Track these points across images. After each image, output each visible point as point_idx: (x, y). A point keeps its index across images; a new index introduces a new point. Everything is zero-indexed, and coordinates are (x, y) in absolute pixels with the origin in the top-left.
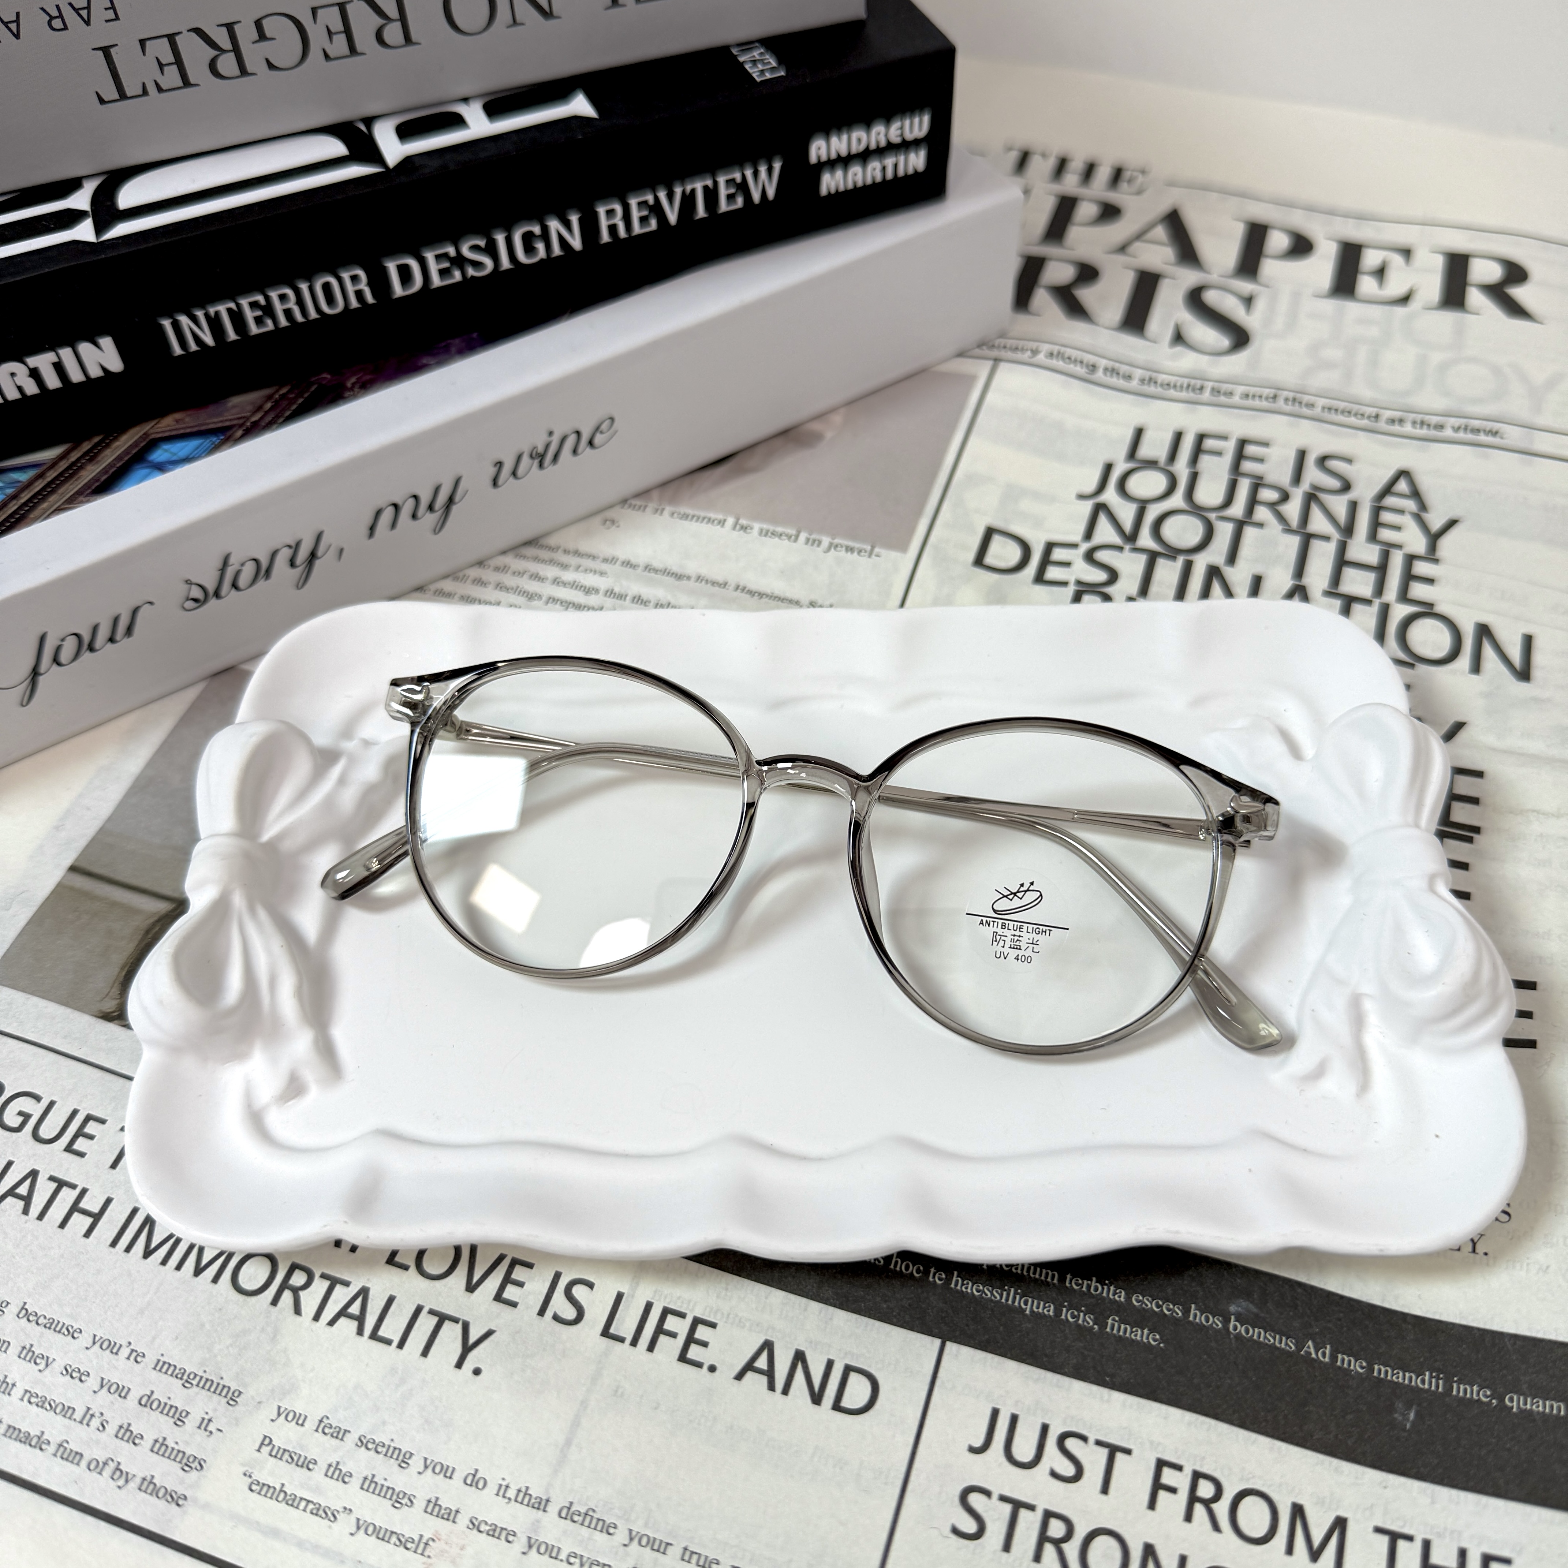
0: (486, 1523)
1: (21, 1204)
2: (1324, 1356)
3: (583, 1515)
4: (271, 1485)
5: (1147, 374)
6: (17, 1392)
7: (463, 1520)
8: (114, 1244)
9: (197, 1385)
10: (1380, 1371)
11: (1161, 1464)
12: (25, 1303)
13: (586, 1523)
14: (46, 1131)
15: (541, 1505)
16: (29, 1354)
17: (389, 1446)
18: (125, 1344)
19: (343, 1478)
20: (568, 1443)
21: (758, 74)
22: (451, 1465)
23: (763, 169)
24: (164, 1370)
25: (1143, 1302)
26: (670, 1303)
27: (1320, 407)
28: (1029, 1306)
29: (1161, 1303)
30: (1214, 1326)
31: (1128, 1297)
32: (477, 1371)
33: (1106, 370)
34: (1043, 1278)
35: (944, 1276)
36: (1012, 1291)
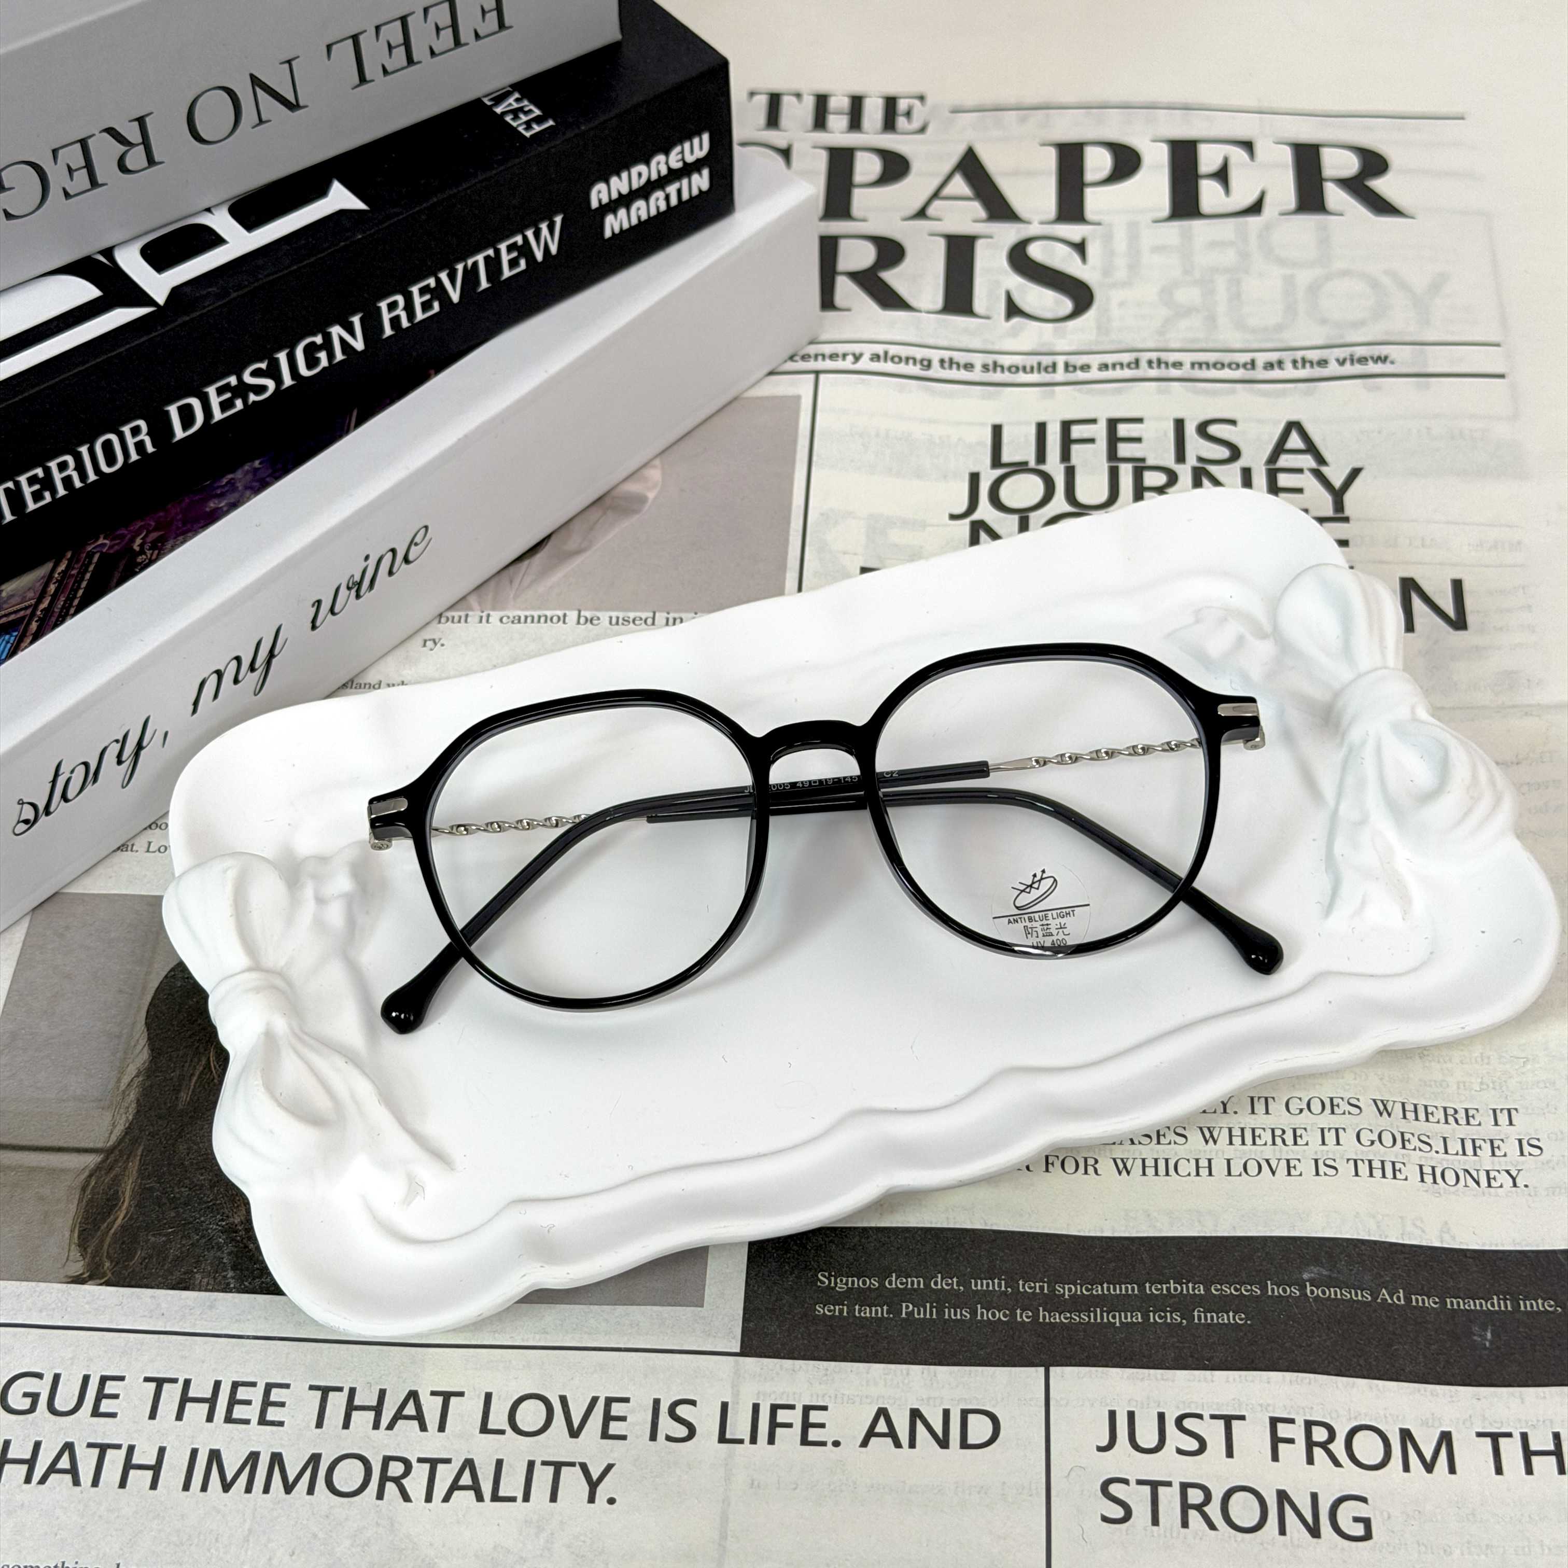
1: (68, 1477)
2: (1400, 1298)
5: (990, 359)
8: (186, 1487)
12: (118, 1565)
14: (63, 1404)
20: (723, 1536)
25: (1222, 1290)
26: (775, 1399)
27: (1188, 366)
28: (1118, 1319)
29: (1238, 1287)
30: (1293, 1294)
31: (1207, 1289)
32: (611, 1501)
33: (942, 361)
34: (1124, 1292)
35: (1030, 1314)
36: (1098, 1310)
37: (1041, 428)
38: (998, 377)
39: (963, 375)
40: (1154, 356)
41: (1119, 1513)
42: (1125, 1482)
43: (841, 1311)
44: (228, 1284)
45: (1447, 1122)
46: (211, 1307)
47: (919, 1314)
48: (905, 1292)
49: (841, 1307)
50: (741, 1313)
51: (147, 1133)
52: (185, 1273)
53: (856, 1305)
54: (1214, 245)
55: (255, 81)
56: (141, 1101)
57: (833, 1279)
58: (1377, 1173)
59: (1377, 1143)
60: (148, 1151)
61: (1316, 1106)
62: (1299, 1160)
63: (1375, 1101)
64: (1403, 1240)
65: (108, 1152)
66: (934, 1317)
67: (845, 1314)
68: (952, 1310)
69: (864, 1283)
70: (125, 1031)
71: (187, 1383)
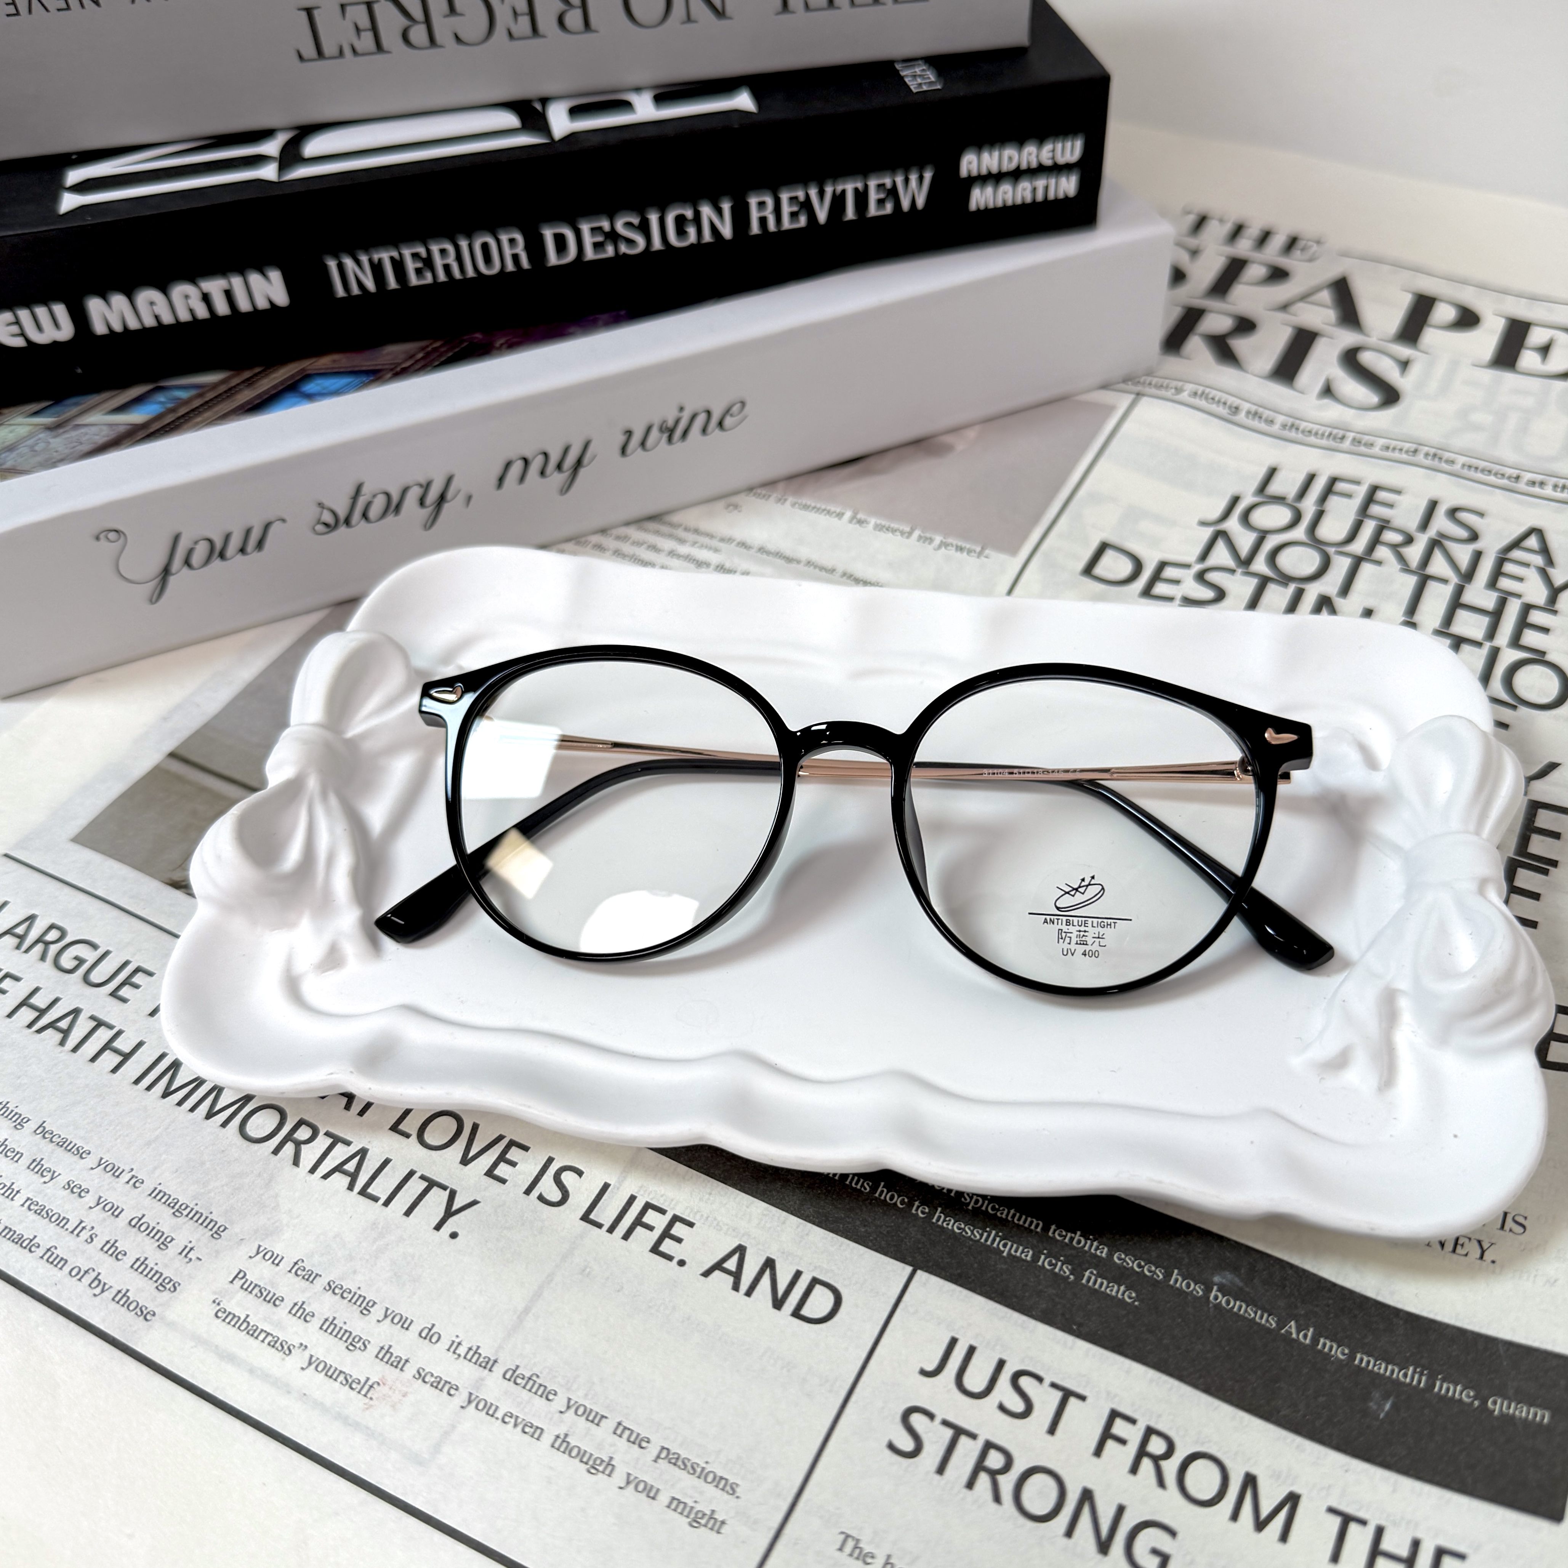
0: (432, 1375)
1: (60, 1036)
2: (1305, 1337)
3: (526, 1379)
4: (237, 1314)
5: (1290, 421)
6: (20, 1199)
7: (410, 1370)
8: (137, 1081)
9: (187, 1216)
10: (1360, 1360)
11: (1114, 1415)
12: (44, 1122)
13: (528, 1387)
14: (97, 976)
15: (488, 1365)
16: (37, 1167)
17: (355, 1293)
18: (127, 1169)
19: (306, 1317)
20: (527, 1310)
21: (916, 86)
22: (410, 1318)
23: (914, 177)
24: (159, 1197)
25: (1125, 1260)
26: (652, 1199)
27: (1460, 465)
28: (1008, 1249)
29: (1143, 1264)
30: (1195, 1292)
31: (1110, 1254)
32: (453, 1235)
33: (1248, 412)
34: (1027, 1225)
35: (927, 1210)
36: (993, 1233)
37: (1311, 478)
38: (1291, 434)
39: (1261, 426)
40: (1432, 451)
41: (909, 1446)
42: (931, 1416)
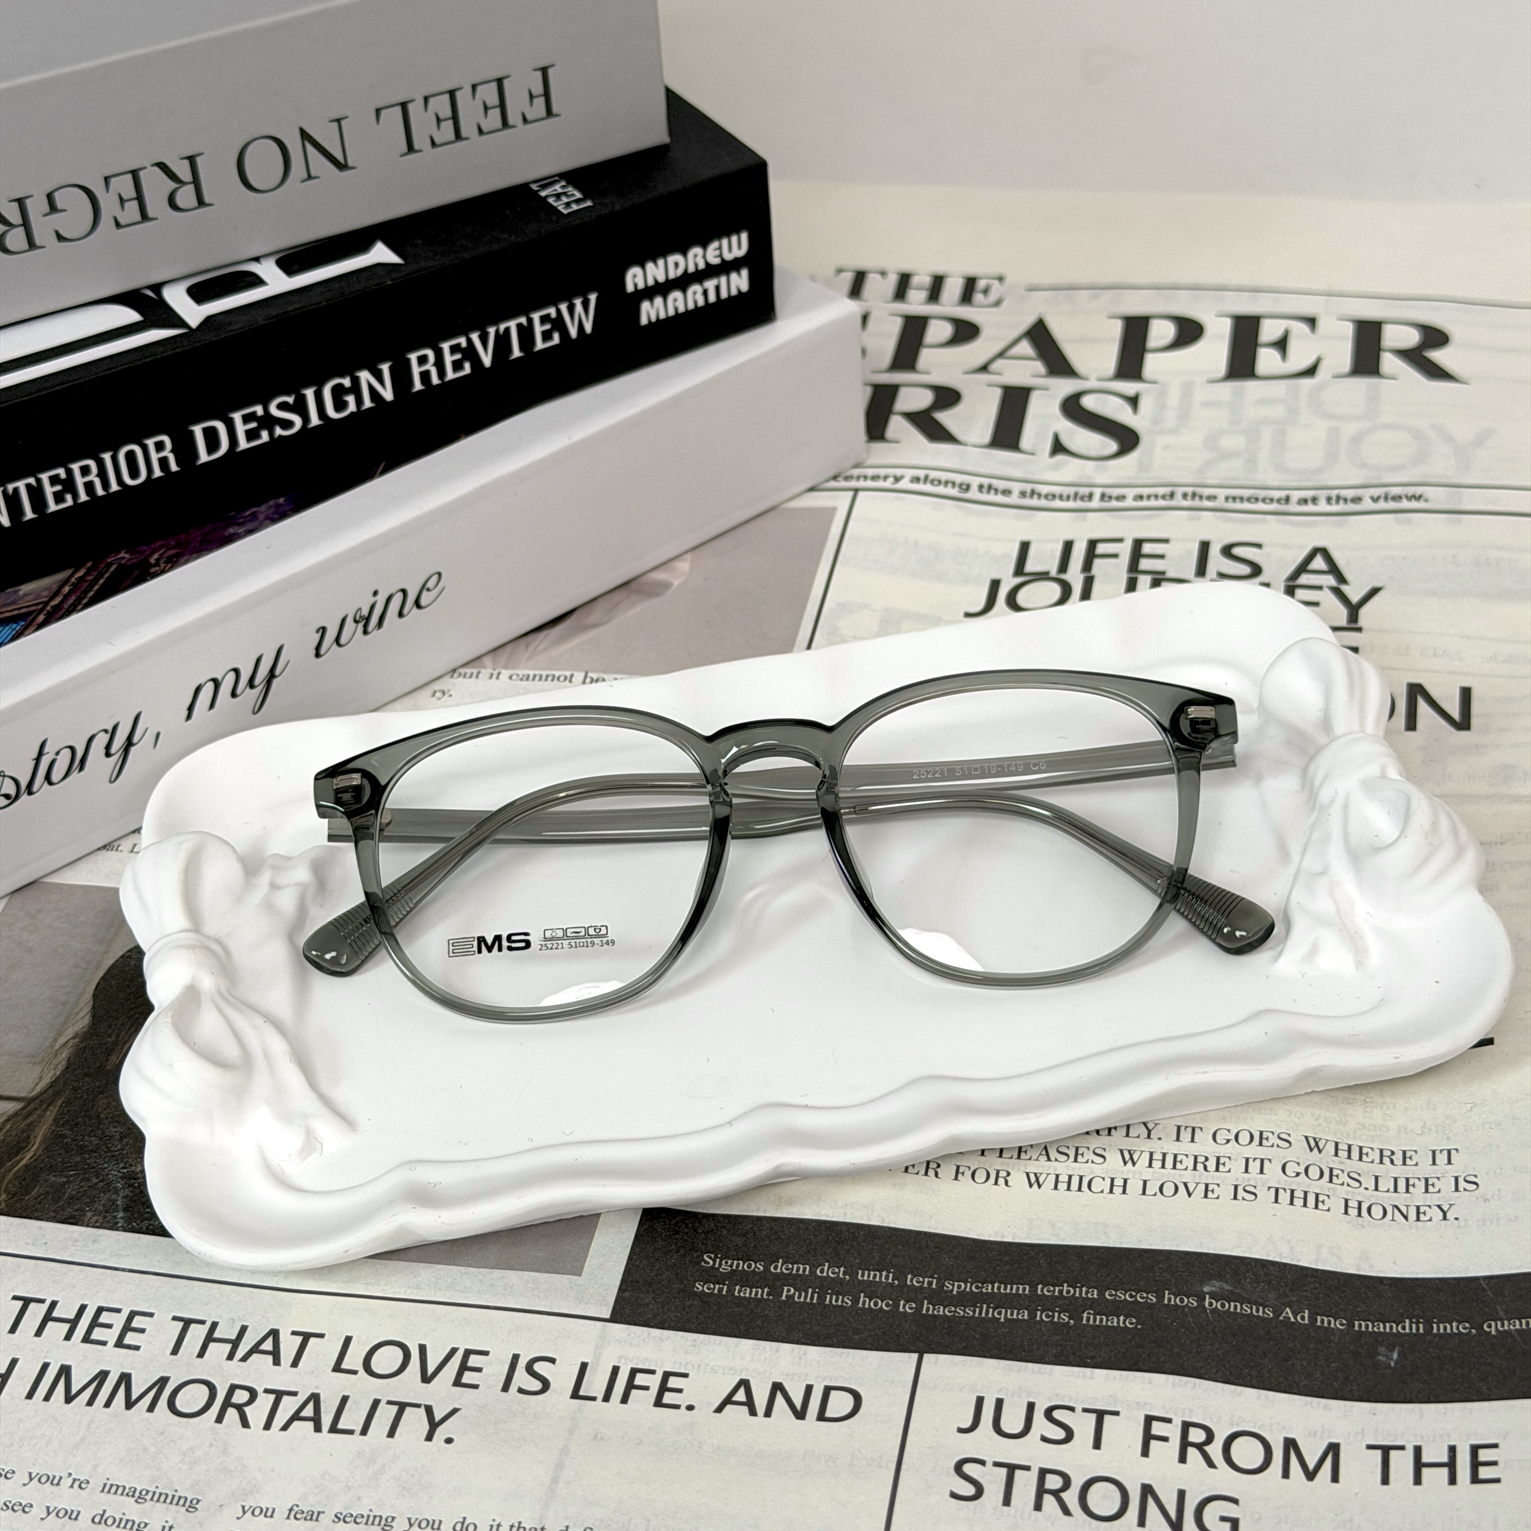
2: (1303, 1319)
5: (1028, 487)
8: (30, 1396)
9: (152, 1499)
10: (1360, 1326)
11: (1149, 1420)
17: (368, 1516)
18: (64, 1475)
20: (555, 1481)
21: (564, 206)
22: (437, 1520)
23: (578, 302)
24: (112, 1491)
25: (1116, 1295)
26: (636, 1364)
27: (1223, 498)
28: (1003, 1315)
29: (1134, 1294)
30: (1190, 1305)
31: (1101, 1294)
32: (449, 1441)
33: (981, 487)
34: (1014, 1291)
35: (914, 1305)
36: (985, 1306)
37: (1068, 547)
38: (1035, 502)
39: (1000, 498)
40: (1190, 490)
41: (970, 1490)
42: (982, 1463)
43: (720, 1290)
44: (117, 1223)
45: (1381, 1162)
46: (94, 1241)
47: (799, 1297)
48: (790, 1277)
49: (721, 1286)
50: (618, 1284)
51: (71, 1087)
52: (77, 1210)
53: (737, 1285)
54: (1262, 402)
55: (304, 135)
56: (72, 1059)
57: (718, 1260)
58: (1299, 1202)
59: (1303, 1175)
60: (68, 1103)
61: (1244, 1138)
62: (1218, 1185)
63: (1306, 1138)
64: (1316, 1265)
65: (29, 1101)
66: (815, 1301)
67: (724, 1293)
68: (834, 1297)
69: (749, 1266)
70: (72, 999)
71: (54, 1304)
